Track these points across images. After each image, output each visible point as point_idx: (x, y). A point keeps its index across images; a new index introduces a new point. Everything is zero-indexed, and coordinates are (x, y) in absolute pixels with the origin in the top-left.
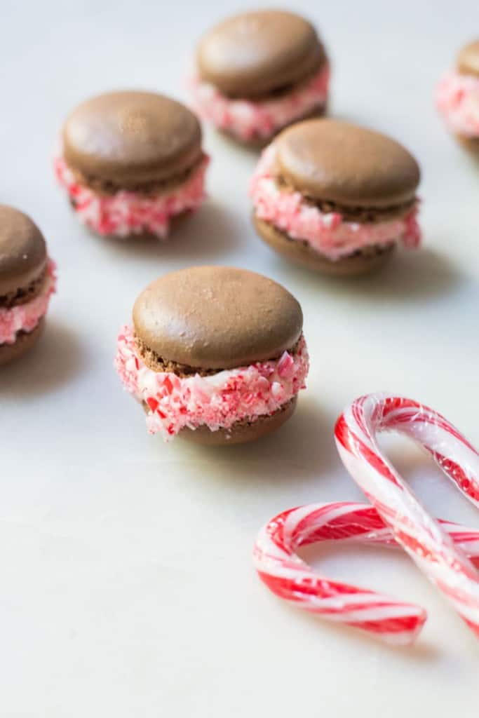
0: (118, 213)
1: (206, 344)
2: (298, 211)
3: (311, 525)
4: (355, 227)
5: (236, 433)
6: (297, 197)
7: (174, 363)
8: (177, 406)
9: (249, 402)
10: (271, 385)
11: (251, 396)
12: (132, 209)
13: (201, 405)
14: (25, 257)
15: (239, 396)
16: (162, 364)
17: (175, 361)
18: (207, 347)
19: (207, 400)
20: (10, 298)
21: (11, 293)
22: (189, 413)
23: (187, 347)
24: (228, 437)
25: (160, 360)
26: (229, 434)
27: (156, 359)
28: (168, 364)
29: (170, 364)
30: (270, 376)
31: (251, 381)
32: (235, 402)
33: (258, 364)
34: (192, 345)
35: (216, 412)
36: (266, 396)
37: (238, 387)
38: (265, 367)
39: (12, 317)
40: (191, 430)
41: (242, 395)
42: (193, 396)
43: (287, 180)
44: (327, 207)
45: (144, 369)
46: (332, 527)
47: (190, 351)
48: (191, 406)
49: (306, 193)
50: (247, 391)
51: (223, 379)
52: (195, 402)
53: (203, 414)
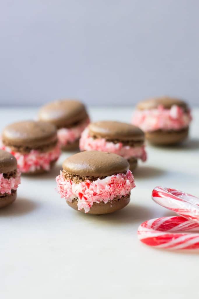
0: (31, 160)
1: (99, 167)
2: (105, 145)
3: (157, 224)
4: (128, 148)
5: (114, 204)
6: (103, 141)
7: (87, 177)
8: (92, 192)
9: (119, 188)
10: (126, 182)
11: (120, 185)
12: (37, 157)
13: (102, 190)
14: (12, 159)
15: (115, 186)
16: (82, 180)
17: (87, 176)
18: (100, 168)
19: (103, 188)
20: (8, 174)
21: (9, 172)
22: (97, 195)
23: (92, 169)
24: (111, 206)
25: (81, 178)
26: (112, 205)
27: (79, 178)
28: (85, 178)
29: (86, 178)
30: (124, 178)
31: (119, 180)
32: (114, 188)
33: (120, 173)
34: (94, 168)
35: (107, 193)
36: (125, 186)
37: (115, 182)
38: (122, 175)
39: (11, 181)
40: (97, 203)
41: (116, 185)
42: (98, 187)
43: (97, 136)
44: (116, 142)
45: (74, 184)
46: (165, 224)
47: (94, 170)
48: (98, 192)
49: (107, 138)
50: (118, 183)
51: (108, 179)
52: (99, 189)
53: (103, 195)
